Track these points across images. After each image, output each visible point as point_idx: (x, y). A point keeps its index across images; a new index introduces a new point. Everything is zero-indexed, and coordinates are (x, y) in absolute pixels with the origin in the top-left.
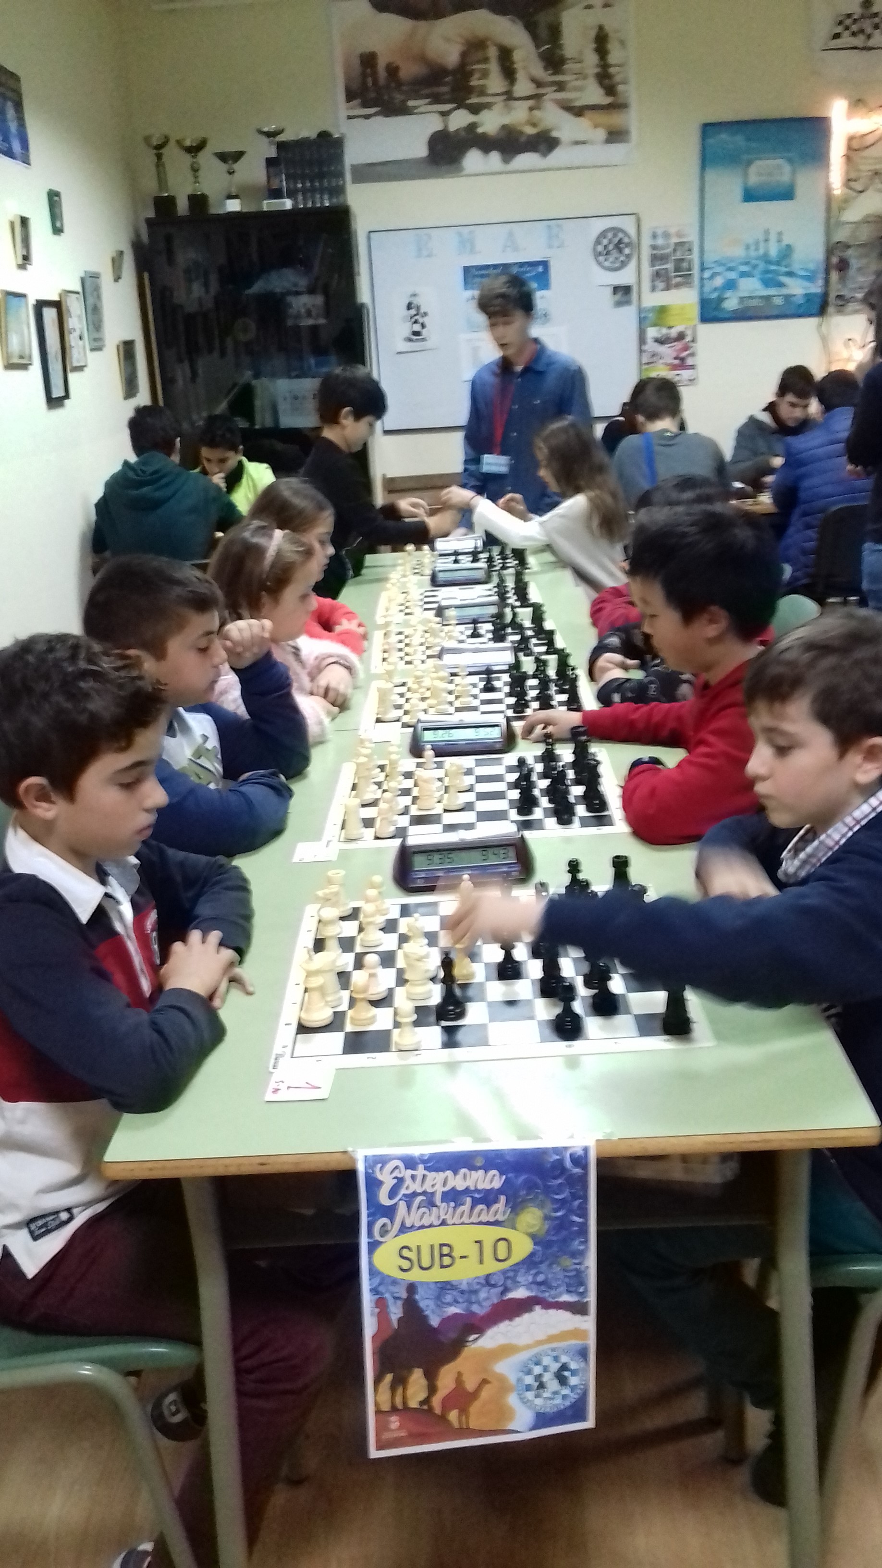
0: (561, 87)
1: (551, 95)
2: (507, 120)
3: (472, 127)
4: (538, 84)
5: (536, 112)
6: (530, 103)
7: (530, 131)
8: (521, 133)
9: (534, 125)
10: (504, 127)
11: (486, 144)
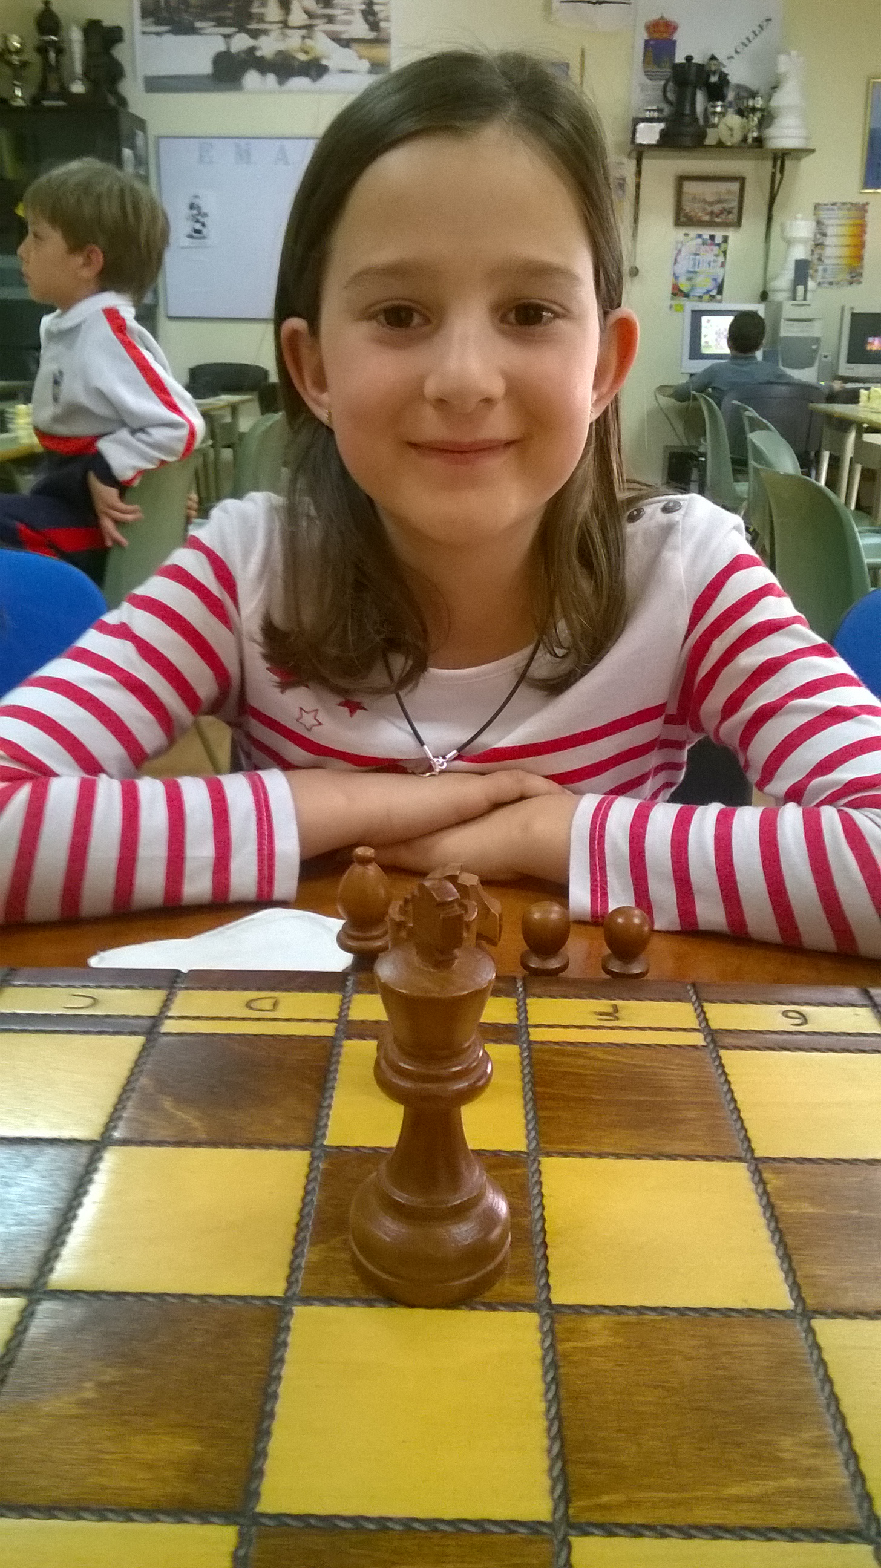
0: (330, 19)
1: (321, 26)
2: (282, 46)
3: (252, 50)
4: (310, 15)
5: (308, 41)
6: (303, 32)
7: (302, 57)
8: (294, 58)
9: (306, 53)
10: (280, 53)
11: (263, 66)
